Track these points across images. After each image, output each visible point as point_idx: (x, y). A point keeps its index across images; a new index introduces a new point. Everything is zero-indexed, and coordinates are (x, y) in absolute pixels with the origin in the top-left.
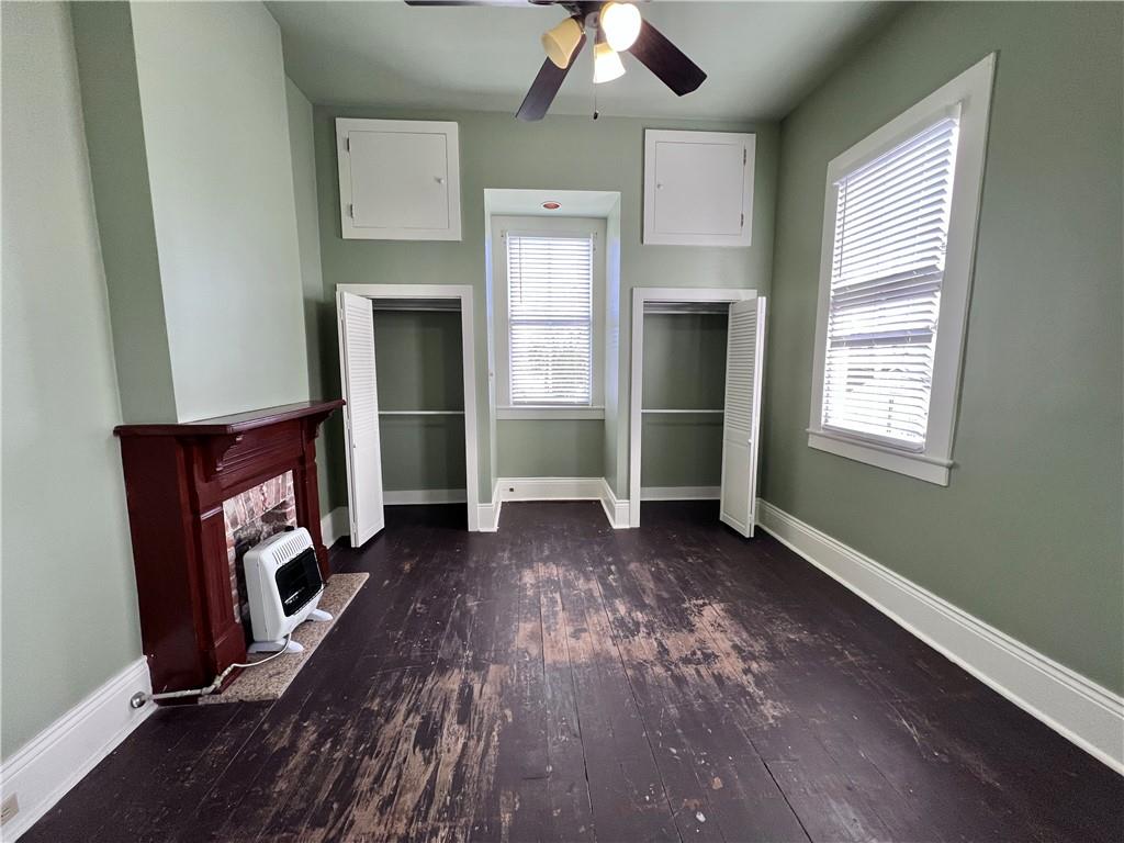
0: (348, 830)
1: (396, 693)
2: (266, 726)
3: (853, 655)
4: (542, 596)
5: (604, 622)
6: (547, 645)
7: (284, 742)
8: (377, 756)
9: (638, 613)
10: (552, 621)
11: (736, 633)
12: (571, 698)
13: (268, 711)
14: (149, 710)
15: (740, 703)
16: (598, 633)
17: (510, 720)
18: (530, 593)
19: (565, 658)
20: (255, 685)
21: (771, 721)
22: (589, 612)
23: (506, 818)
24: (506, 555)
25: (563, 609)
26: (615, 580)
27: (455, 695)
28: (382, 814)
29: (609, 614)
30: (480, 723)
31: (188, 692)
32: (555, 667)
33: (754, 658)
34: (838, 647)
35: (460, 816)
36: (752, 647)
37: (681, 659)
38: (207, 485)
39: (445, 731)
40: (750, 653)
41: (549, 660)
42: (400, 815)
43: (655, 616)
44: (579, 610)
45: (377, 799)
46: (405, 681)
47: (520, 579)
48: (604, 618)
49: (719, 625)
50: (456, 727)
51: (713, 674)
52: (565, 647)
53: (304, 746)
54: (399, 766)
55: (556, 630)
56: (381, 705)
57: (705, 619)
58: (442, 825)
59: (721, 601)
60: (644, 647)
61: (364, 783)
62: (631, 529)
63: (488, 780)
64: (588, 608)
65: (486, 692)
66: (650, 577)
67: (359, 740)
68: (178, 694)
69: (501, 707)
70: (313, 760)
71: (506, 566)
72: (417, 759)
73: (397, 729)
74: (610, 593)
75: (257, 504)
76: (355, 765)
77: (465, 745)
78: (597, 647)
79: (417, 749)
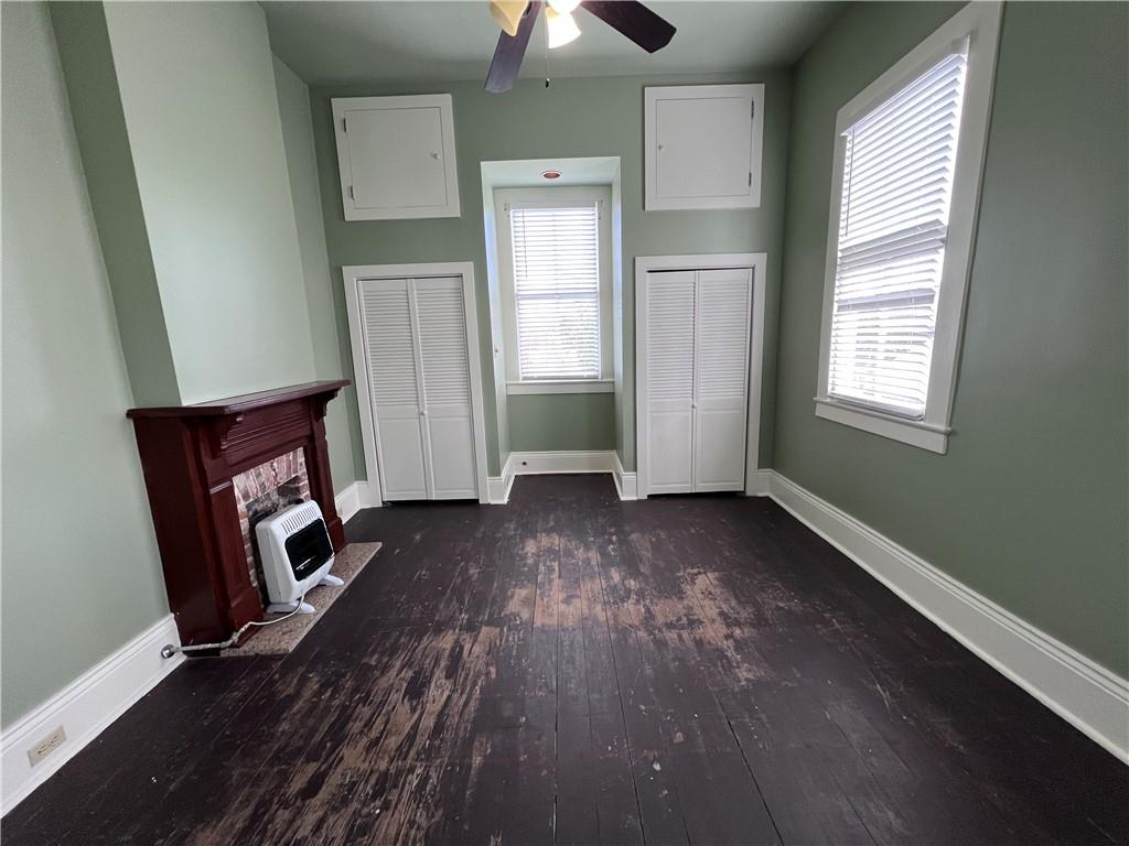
0: (337, 766)
1: (393, 652)
2: (277, 676)
3: (839, 622)
4: (541, 565)
5: (597, 587)
6: (538, 610)
7: (291, 690)
8: (370, 703)
9: (632, 581)
10: (547, 587)
11: (726, 600)
12: (554, 658)
13: (280, 663)
14: (179, 660)
15: (716, 665)
16: (589, 599)
17: (493, 676)
18: (530, 561)
19: (554, 621)
20: (269, 640)
21: (744, 683)
22: (584, 580)
23: (477, 760)
24: (512, 526)
25: (560, 577)
26: (614, 550)
27: (447, 653)
28: (367, 753)
29: (603, 581)
30: (466, 679)
31: (209, 646)
32: (543, 630)
33: (737, 623)
34: (827, 615)
35: (436, 758)
36: (738, 613)
37: (666, 624)
38: (215, 461)
39: (433, 684)
40: (736, 619)
41: (538, 623)
42: (384, 753)
43: (647, 584)
44: (573, 578)
45: (365, 740)
46: (403, 640)
47: (523, 549)
48: (598, 585)
49: (710, 593)
50: (443, 681)
51: (695, 638)
52: (555, 612)
53: (307, 694)
54: (389, 713)
55: (549, 596)
56: (379, 661)
57: (696, 588)
58: (419, 764)
59: (715, 571)
60: (632, 611)
61: (356, 727)
62: (639, 501)
63: (466, 728)
64: (583, 576)
65: (475, 650)
66: (649, 548)
67: (355, 690)
68: (201, 647)
69: (487, 665)
70: (314, 706)
71: (511, 536)
72: (404, 709)
73: (391, 682)
74: (607, 563)
75: (268, 480)
76: (349, 711)
77: (449, 697)
78: (586, 611)
79: (406, 700)
